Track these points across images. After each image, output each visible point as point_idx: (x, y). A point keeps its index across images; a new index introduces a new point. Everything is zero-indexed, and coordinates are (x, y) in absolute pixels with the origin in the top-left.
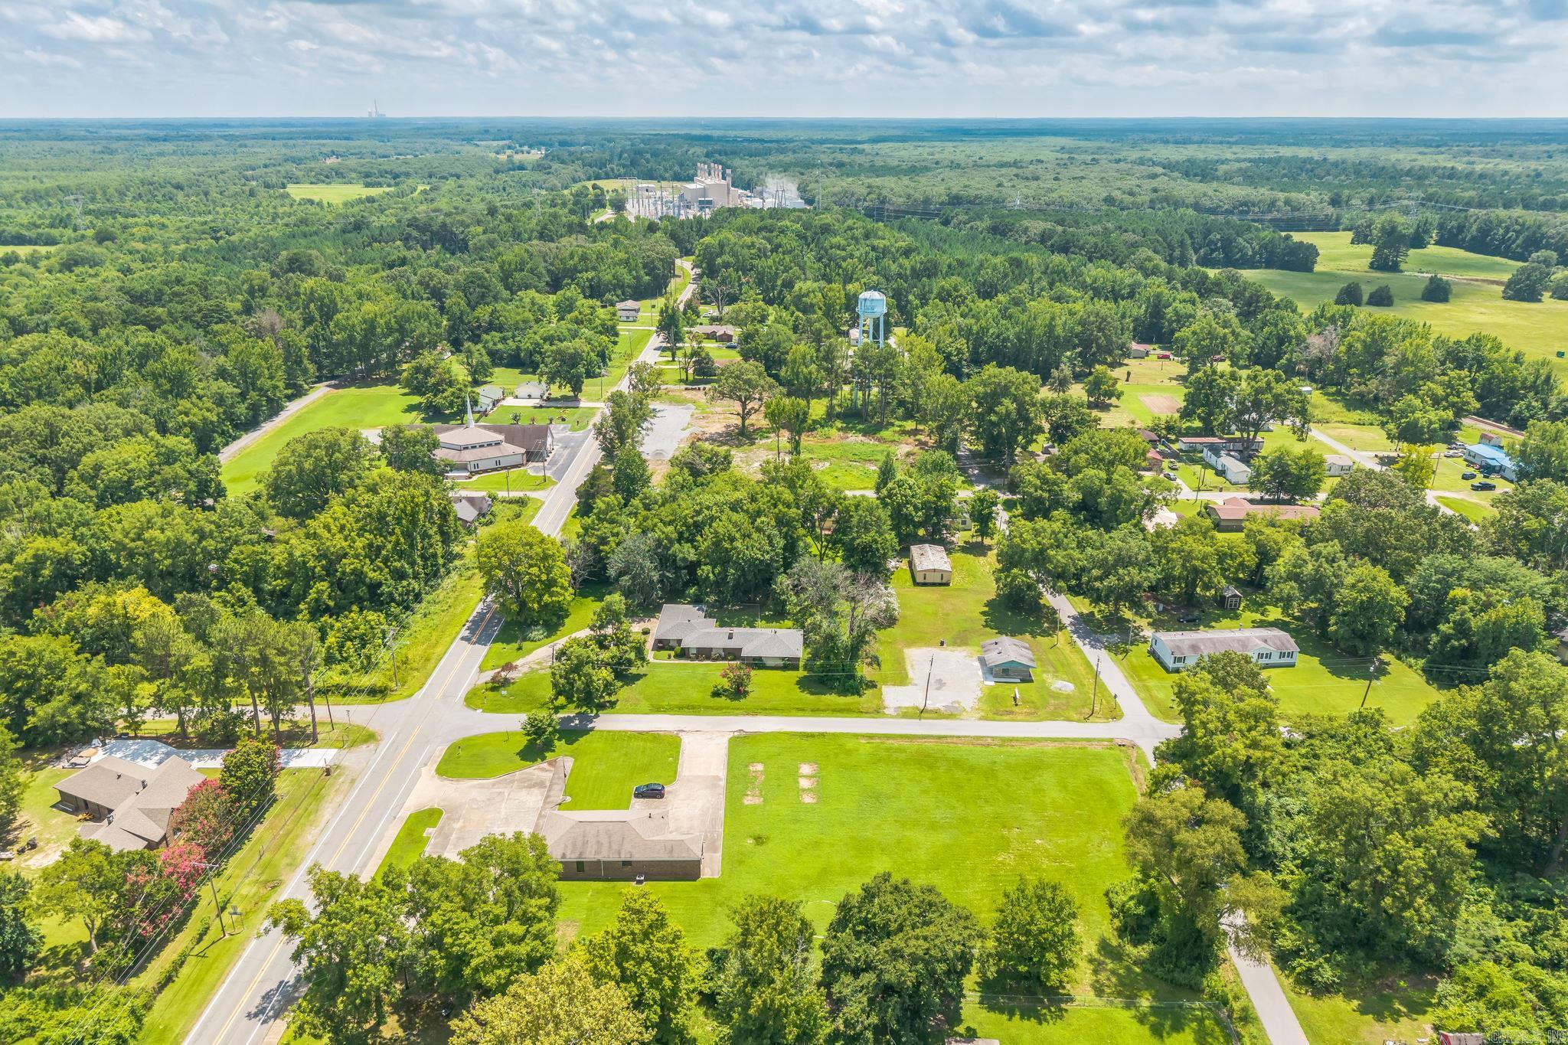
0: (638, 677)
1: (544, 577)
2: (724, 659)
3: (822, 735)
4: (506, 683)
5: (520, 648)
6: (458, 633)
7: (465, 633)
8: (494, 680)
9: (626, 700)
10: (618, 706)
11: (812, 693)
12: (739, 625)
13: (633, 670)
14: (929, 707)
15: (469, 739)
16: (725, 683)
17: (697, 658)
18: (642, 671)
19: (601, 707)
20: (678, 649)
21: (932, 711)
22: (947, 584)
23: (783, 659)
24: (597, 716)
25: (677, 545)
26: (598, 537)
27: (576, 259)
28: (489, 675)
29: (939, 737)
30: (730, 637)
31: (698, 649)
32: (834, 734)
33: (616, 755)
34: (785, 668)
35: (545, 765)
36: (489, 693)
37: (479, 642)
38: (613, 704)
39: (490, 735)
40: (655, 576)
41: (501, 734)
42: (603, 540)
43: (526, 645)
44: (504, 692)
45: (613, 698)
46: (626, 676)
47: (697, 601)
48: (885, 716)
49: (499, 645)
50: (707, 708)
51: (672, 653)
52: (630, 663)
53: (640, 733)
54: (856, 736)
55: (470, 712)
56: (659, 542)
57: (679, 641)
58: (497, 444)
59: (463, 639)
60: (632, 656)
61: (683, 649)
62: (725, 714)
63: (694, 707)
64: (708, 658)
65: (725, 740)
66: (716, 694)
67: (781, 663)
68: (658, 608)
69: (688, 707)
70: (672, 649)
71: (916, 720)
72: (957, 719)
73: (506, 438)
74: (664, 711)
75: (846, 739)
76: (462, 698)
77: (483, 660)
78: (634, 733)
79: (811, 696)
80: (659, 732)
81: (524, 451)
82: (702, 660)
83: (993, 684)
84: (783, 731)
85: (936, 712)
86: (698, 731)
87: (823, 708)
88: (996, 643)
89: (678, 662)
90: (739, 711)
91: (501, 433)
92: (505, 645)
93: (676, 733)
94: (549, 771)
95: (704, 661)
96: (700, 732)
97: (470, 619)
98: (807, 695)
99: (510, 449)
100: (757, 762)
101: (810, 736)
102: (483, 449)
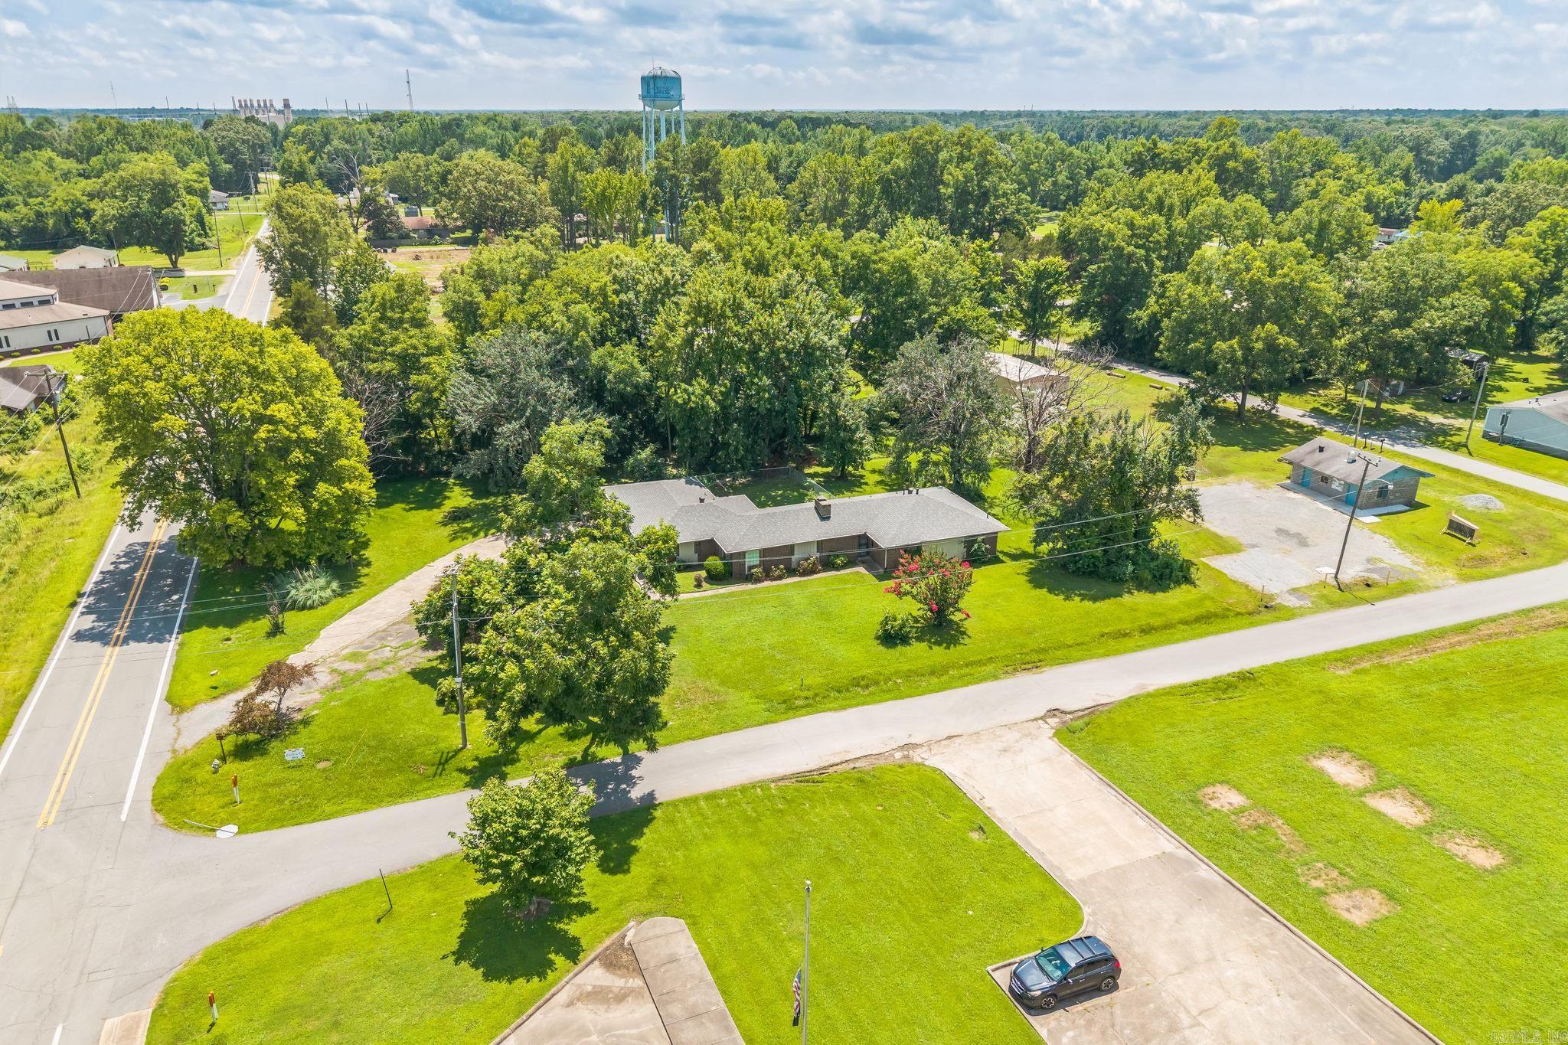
2: (827, 566)
3: (1247, 677)
4: (279, 726)
5: (276, 630)
6: (60, 626)
7: (79, 622)
8: (243, 721)
9: (682, 699)
11: (1095, 599)
15: (233, 947)
17: (766, 574)
20: (713, 563)
21: (1359, 585)
23: (971, 540)
28: (220, 713)
30: (823, 515)
31: (764, 552)
34: (973, 561)
35: (594, 975)
36: (233, 767)
37: (136, 634)
39: (305, 908)
41: (353, 894)
43: (292, 620)
44: (293, 754)
48: (1291, 614)
49: (204, 637)
50: (905, 675)
53: (804, 778)
54: (1313, 662)
55: (191, 846)
57: (701, 546)
58: (44, 303)
59: (79, 636)
61: (727, 560)
63: (872, 681)
64: (791, 571)
65: (1051, 743)
66: (892, 637)
67: (959, 552)
71: (1368, 607)
72: (1428, 588)
73: (60, 293)
74: (807, 706)
75: (1308, 676)
76: (148, 807)
77: (173, 680)
78: (787, 783)
79: (1098, 604)
80: (857, 765)
81: (106, 313)
82: (780, 578)
83: (1376, 519)
84: (1151, 689)
85: (1368, 585)
86: (949, 738)
87: (1156, 622)
88: (1321, 449)
89: (731, 595)
90: (990, 668)
91: (47, 285)
92: (222, 631)
93: (898, 755)
94: (630, 999)
95: (785, 581)
96: (958, 740)
97: (89, 587)
98: (1088, 604)
99: (77, 310)
100: (1207, 785)
101: (1224, 687)
102: (13, 312)
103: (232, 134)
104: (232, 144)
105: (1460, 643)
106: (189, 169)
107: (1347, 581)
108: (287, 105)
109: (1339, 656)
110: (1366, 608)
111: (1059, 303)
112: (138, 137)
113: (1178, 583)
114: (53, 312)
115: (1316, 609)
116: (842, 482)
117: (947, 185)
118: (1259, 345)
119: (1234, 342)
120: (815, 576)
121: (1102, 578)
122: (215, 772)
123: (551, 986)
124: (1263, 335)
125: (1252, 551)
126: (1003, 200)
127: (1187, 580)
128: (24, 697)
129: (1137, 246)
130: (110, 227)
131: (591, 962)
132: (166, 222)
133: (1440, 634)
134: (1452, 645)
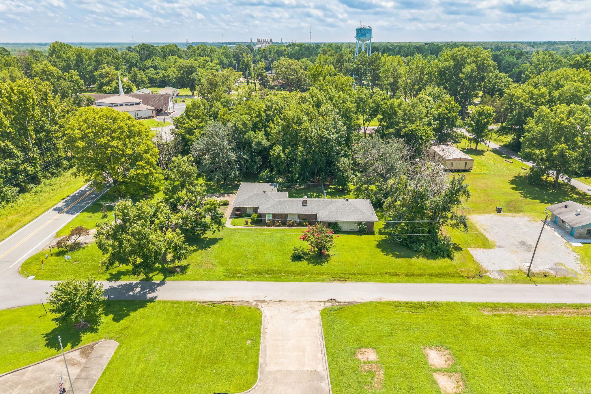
0: (214, 241)
1: (129, 151)
2: (300, 224)
3: (434, 305)
6: (54, 205)
7: (60, 204)
9: (200, 265)
10: (190, 271)
11: (398, 257)
12: (310, 197)
13: (208, 235)
14: (534, 269)
16: (306, 246)
17: (273, 224)
18: (217, 235)
19: (169, 272)
20: (255, 216)
21: (538, 274)
22: (468, 171)
23: (359, 223)
24: (162, 283)
25: (251, 132)
26: (185, 129)
27: (200, 50)
29: (577, 306)
30: (304, 204)
31: (275, 216)
32: (447, 304)
33: (177, 336)
34: (360, 232)
36: (54, 258)
37: (67, 212)
38: (183, 269)
40: (233, 157)
42: (190, 131)
44: (67, 257)
45: (184, 263)
46: (203, 240)
47: (270, 180)
48: (490, 281)
49: (85, 214)
50: (288, 273)
51: (250, 220)
52: (205, 226)
53: (212, 304)
54: (476, 306)
56: (236, 130)
57: (256, 209)
58: (137, 104)
59: (55, 209)
60: (208, 219)
61: (260, 215)
62: (310, 280)
63: (273, 272)
64: (284, 224)
65: (316, 313)
66: (297, 258)
67: (355, 227)
68: (237, 187)
69: (267, 272)
70: (249, 216)
71: (534, 286)
72: (577, 283)
73: (143, 101)
74: (240, 277)
75: (465, 312)
76: (20, 265)
77: (62, 229)
78: (204, 304)
79: (397, 259)
80: (234, 303)
81: (153, 108)
82: (278, 226)
83: (581, 245)
84: (383, 300)
85: (545, 276)
86: (280, 301)
87: (417, 272)
88: (566, 207)
89: (255, 230)
90: (324, 277)
91: (140, 98)
92: (90, 214)
93: (254, 303)
94: (76, 366)
95: (280, 228)
96: (282, 303)
97: (71, 195)
98: (393, 258)
99: (145, 107)
100: (365, 347)
101: (419, 307)
102: (127, 106)
103: (238, 51)
104: (237, 54)
105: (569, 313)
106: (213, 63)
107: (535, 272)
108: (271, 41)
109: (492, 305)
110: (533, 286)
111: (490, 127)
112: (209, 52)
113: (443, 257)
114: (138, 107)
115: (505, 281)
116: (342, 192)
117: (463, 73)
118: (555, 153)
119: (543, 151)
120: (293, 228)
121: (410, 248)
122: (47, 258)
123: (59, 353)
124: (559, 149)
125: (498, 249)
126: (500, 81)
127: (449, 257)
128: (25, 225)
129: (531, 103)
130: (174, 80)
131: (78, 349)
132: (190, 80)
133: (562, 306)
134: (563, 313)
